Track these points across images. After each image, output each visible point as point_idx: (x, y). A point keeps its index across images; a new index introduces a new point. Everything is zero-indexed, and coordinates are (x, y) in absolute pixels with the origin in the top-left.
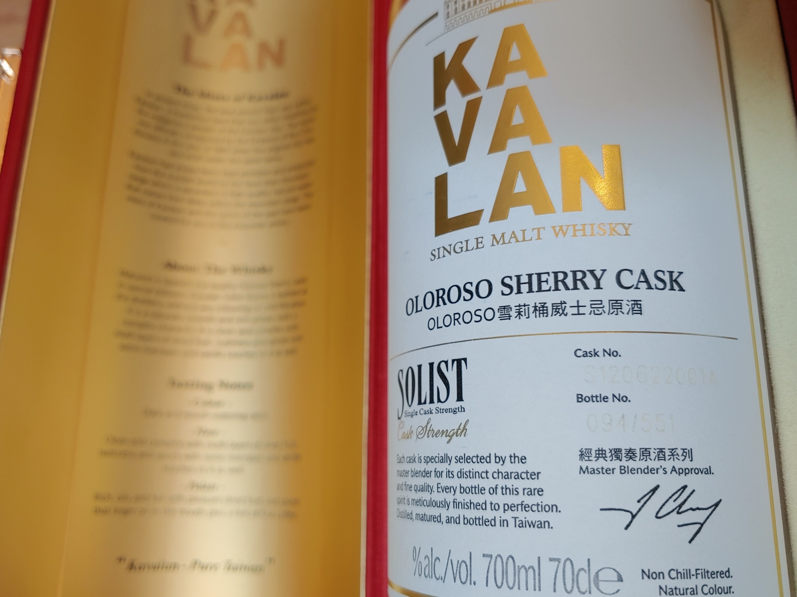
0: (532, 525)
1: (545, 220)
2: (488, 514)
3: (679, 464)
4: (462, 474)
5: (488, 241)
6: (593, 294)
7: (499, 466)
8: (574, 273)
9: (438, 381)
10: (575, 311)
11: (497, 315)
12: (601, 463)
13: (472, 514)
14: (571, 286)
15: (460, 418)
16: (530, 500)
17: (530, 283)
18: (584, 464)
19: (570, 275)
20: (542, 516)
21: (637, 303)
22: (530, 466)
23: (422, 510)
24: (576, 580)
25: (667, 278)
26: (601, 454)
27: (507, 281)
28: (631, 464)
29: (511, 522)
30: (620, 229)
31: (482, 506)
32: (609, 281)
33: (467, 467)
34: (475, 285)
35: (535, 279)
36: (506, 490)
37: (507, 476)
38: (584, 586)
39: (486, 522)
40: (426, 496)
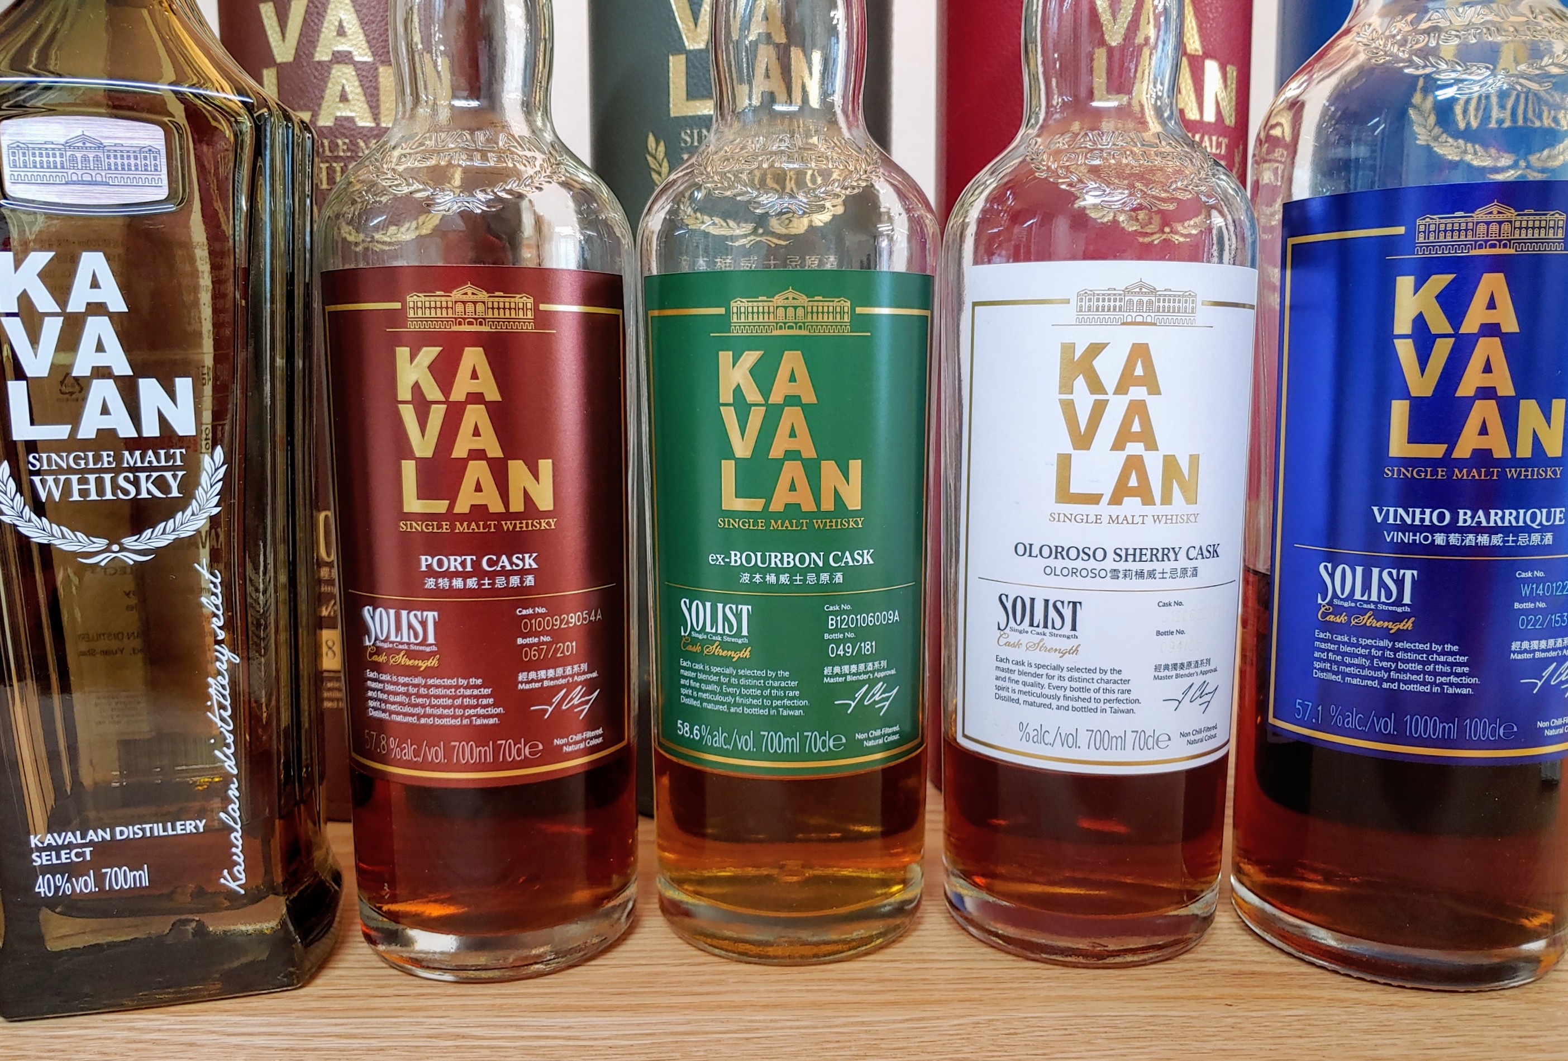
0: (1122, 711)
1: (1148, 510)
2: (1093, 705)
3: (1204, 669)
4: (1071, 679)
5: (1105, 519)
6: (1173, 564)
7: (1102, 676)
8: (1163, 549)
9: (1052, 613)
10: (1161, 576)
11: (1109, 575)
12: (1167, 673)
13: (1079, 704)
14: (1160, 559)
15: (1073, 642)
16: (1122, 697)
17: (1134, 555)
18: (1157, 674)
19: (1161, 551)
20: (1129, 706)
21: (1195, 569)
22: (1123, 676)
23: (1031, 699)
24: (1146, 742)
25: (1211, 550)
26: (1166, 667)
27: (1118, 551)
28: (1182, 672)
29: (1109, 710)
30: (1192, 518)
31: (1089, 700)
32: (1182, 555)
33: (1076, 675)
34: (1092, 550)
35: (1138, 552)
36: (1105, 691)
37: (1108, 682)
38: (1150, 745)
39: (1090, 710)
40: (1037, 690)
